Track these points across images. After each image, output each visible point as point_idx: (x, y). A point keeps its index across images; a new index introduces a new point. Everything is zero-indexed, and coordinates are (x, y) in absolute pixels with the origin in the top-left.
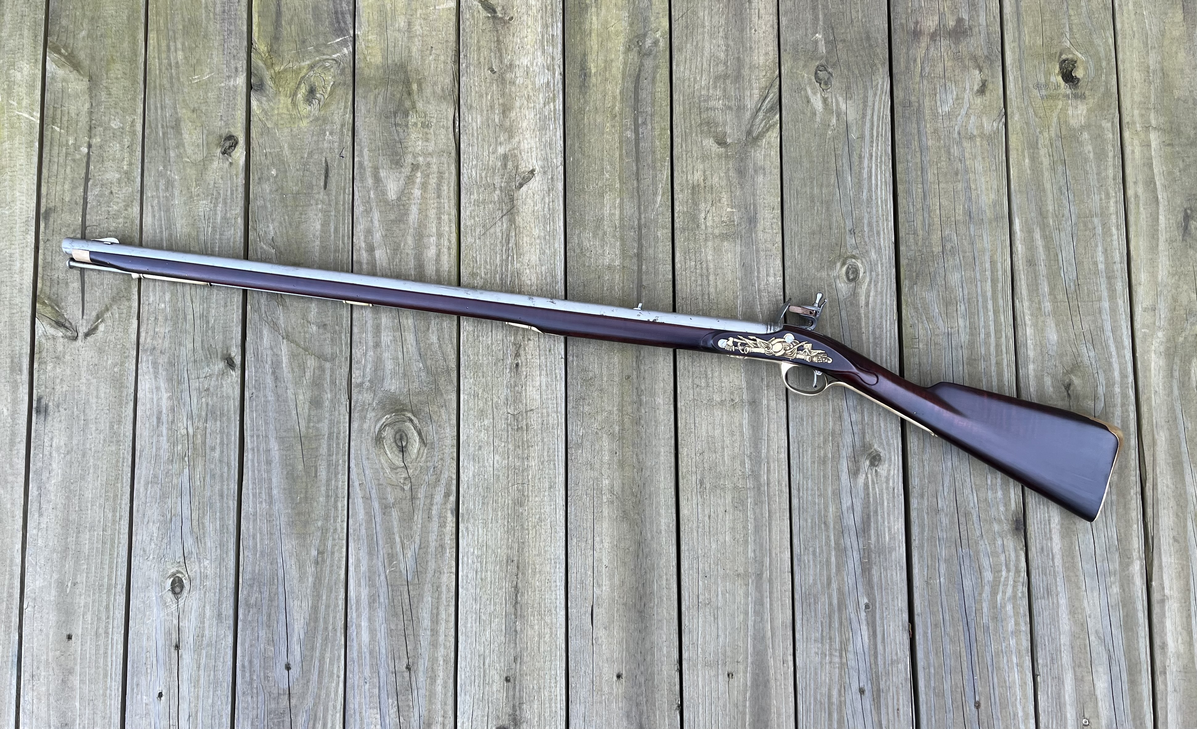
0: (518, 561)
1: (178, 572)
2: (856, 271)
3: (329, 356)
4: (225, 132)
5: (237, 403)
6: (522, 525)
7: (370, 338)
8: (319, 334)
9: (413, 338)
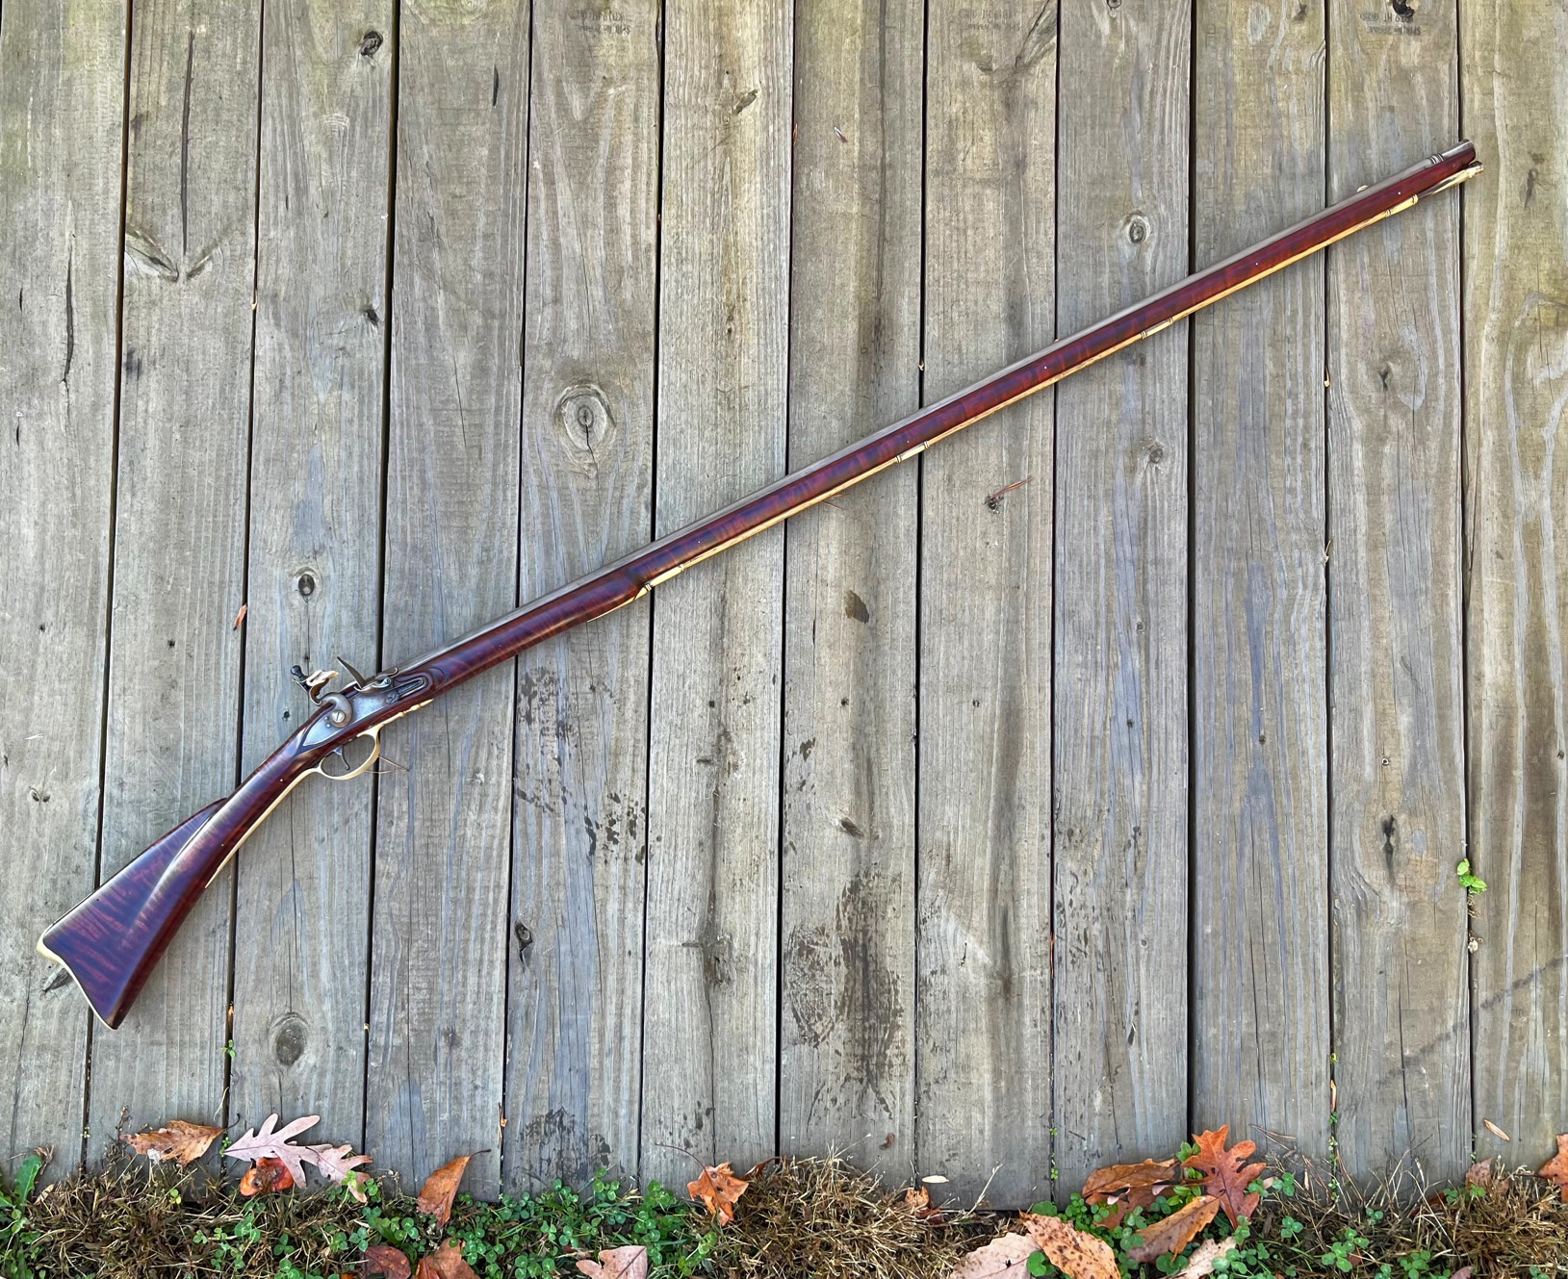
1: (308, 569)
2: (1142, 231)
3: (497, 311)
4: (365, 28)
5: (381, 366)
7: (548, 292)
8: (484, 285)
9: (601, 293)
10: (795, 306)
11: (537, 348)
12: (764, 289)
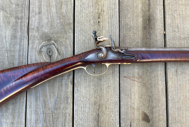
0: (99, 103)
3: (20, 17)
6: (101, 88)
7: (37, 10)
8: (16, 8)
9: (55, 10)
10: (121, 13)
11: (33, 29)
12: (110, 8)
